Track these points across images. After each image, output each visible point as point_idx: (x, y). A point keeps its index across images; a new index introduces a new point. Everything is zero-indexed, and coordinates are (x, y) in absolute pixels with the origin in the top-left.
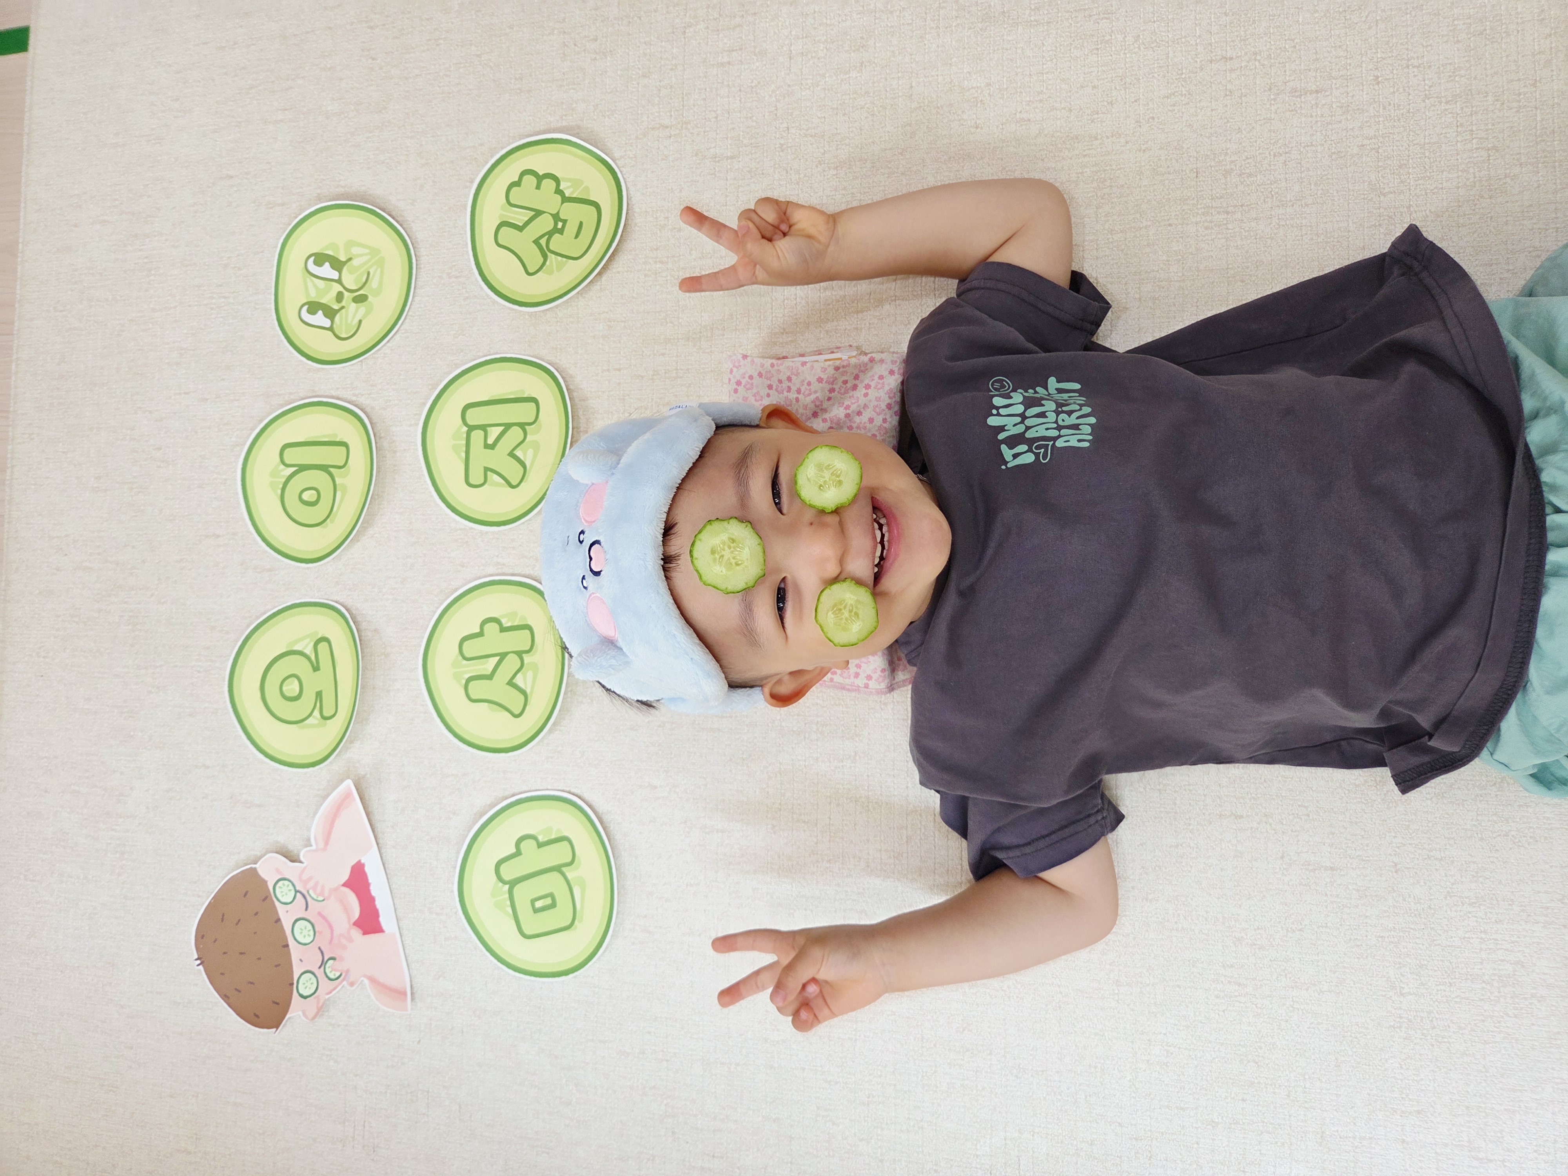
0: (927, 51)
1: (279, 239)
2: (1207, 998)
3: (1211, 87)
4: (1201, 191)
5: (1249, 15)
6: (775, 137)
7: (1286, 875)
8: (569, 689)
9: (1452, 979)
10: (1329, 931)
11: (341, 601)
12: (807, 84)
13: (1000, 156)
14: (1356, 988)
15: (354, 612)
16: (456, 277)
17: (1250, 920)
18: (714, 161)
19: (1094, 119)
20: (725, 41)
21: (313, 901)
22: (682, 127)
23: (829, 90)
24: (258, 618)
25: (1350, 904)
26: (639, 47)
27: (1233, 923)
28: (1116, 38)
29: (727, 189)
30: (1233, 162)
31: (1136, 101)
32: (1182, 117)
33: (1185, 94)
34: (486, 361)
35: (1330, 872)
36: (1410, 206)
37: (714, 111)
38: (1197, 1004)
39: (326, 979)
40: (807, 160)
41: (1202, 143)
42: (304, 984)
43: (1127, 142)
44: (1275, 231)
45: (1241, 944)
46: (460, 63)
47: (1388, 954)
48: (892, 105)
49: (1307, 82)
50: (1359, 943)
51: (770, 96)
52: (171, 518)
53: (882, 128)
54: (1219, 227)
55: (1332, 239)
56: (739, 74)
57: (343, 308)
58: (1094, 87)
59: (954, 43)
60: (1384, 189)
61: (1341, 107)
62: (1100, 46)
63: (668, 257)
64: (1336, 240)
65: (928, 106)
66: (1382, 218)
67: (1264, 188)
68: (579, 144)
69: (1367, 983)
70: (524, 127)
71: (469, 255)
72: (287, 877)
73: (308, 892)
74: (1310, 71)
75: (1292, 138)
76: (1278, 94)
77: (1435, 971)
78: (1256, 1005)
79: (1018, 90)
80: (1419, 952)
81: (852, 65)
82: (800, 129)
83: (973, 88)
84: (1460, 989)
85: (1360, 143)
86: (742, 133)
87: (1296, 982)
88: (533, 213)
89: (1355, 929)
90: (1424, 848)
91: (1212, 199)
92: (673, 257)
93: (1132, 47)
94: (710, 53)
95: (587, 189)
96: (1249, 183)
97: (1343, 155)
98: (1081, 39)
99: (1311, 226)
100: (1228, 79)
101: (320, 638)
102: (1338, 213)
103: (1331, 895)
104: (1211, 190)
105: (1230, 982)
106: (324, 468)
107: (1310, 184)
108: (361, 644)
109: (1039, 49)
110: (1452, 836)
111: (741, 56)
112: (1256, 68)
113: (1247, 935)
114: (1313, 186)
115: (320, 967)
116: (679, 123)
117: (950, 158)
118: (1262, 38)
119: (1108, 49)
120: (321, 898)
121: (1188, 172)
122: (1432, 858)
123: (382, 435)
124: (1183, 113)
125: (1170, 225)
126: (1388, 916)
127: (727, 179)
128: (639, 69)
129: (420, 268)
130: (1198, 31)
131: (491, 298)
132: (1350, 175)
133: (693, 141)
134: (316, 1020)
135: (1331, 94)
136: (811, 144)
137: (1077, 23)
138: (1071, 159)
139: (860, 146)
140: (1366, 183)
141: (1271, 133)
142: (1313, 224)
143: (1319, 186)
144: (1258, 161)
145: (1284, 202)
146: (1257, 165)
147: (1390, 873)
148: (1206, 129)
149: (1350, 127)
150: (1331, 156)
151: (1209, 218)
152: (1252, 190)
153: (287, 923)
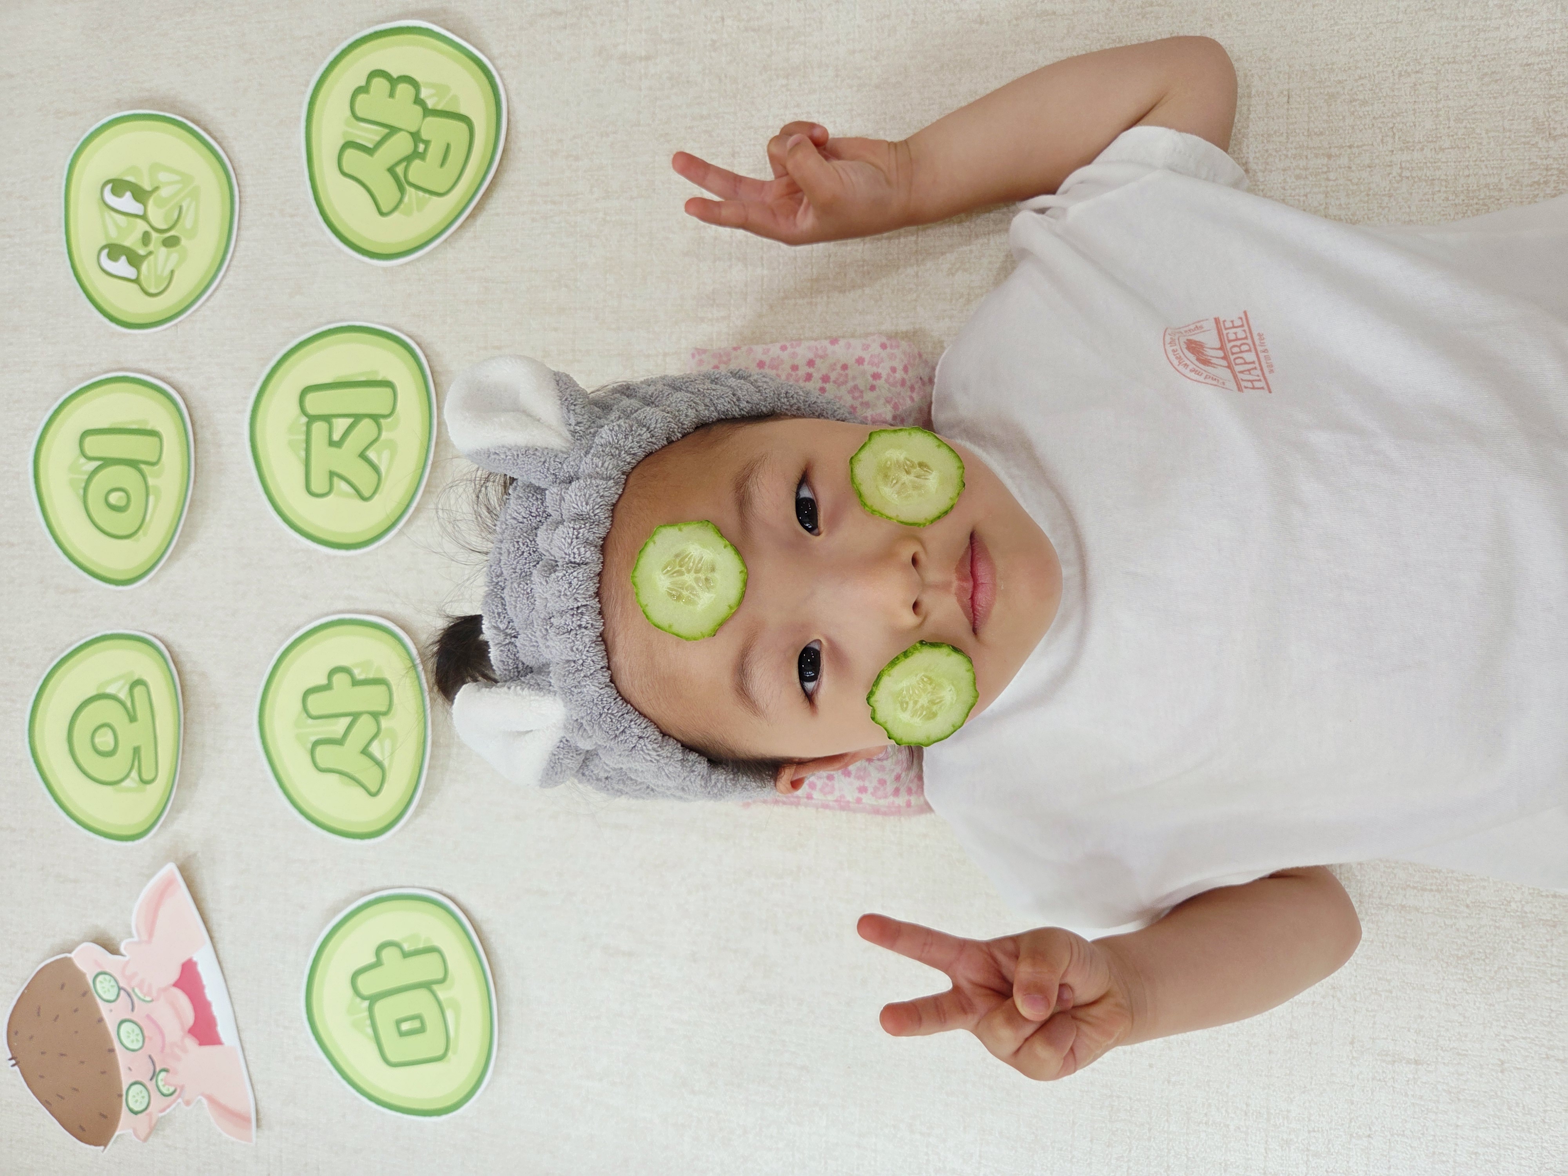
1: (65, 159)
4: (1292, 124)
6: (705, 31)
7: (1355, 1066)
10: (1406, 1140)
11: (160, 634)
15: (174, 649)
16: (291, 216)
17: (1303, 1119)
18: (622, 63)
21: (139, 1001)
22: (580, 14)
24: (62, 650)
25: (1437, 1108)
27: (1281, 1121)
29: (639, 103)
30: (1340, 82)
35: (1413, 1066)
39: (159, 1093)
40: (747, 65)
41: (1297, 53)
42: (134, 1096)
44: (1396, 185)
50: (1444, 1159)
53: (850, 20)
54: (1316, 176)
55: (1475, 201)
60: (1555, 129)
66: (1549, 173)
67: (1383, 122)
71: (305, 186)
72: (108, 970)
73: (133, 991)
75: (1426, 50)
85: (1525, 62)
86: (660, 24)
89: (1441, 1141)
90: (1543, 1045)
91: (1308, 136)
96: (1361, 114)
97: (1498, 77)
99: (1446, 180)
102: (1486, 163)
103: (1413, 1096)
104: (1309, 122)
107: (1449, 120)
114: (1452, 123)
115: (151, 1079)
116: (576, 8)
120: (148, 999)
123: (201, 421)
124: (1273, 8)
126: (1487, 1128)
127: (640, 89)
129: (245, 201)
131: (335, 245)
132: (1508, 108)
133: (595, 34)
134: (151, 1139)
136: (753, 42)
139: (819, 46)
140: (1530, 121)
141: (1397, 43)
142: (1449, 178)
143: (1462, 123)
144: (1377, 82)
145: (1410, 144)
146: (1374, 88)
147: (1493, 1073)
148: (1305, 33)
149: (1512, 36)
150: (1482, 79)
151: (1302, 163)
152: (1365, 125)
153: (110, 1023)
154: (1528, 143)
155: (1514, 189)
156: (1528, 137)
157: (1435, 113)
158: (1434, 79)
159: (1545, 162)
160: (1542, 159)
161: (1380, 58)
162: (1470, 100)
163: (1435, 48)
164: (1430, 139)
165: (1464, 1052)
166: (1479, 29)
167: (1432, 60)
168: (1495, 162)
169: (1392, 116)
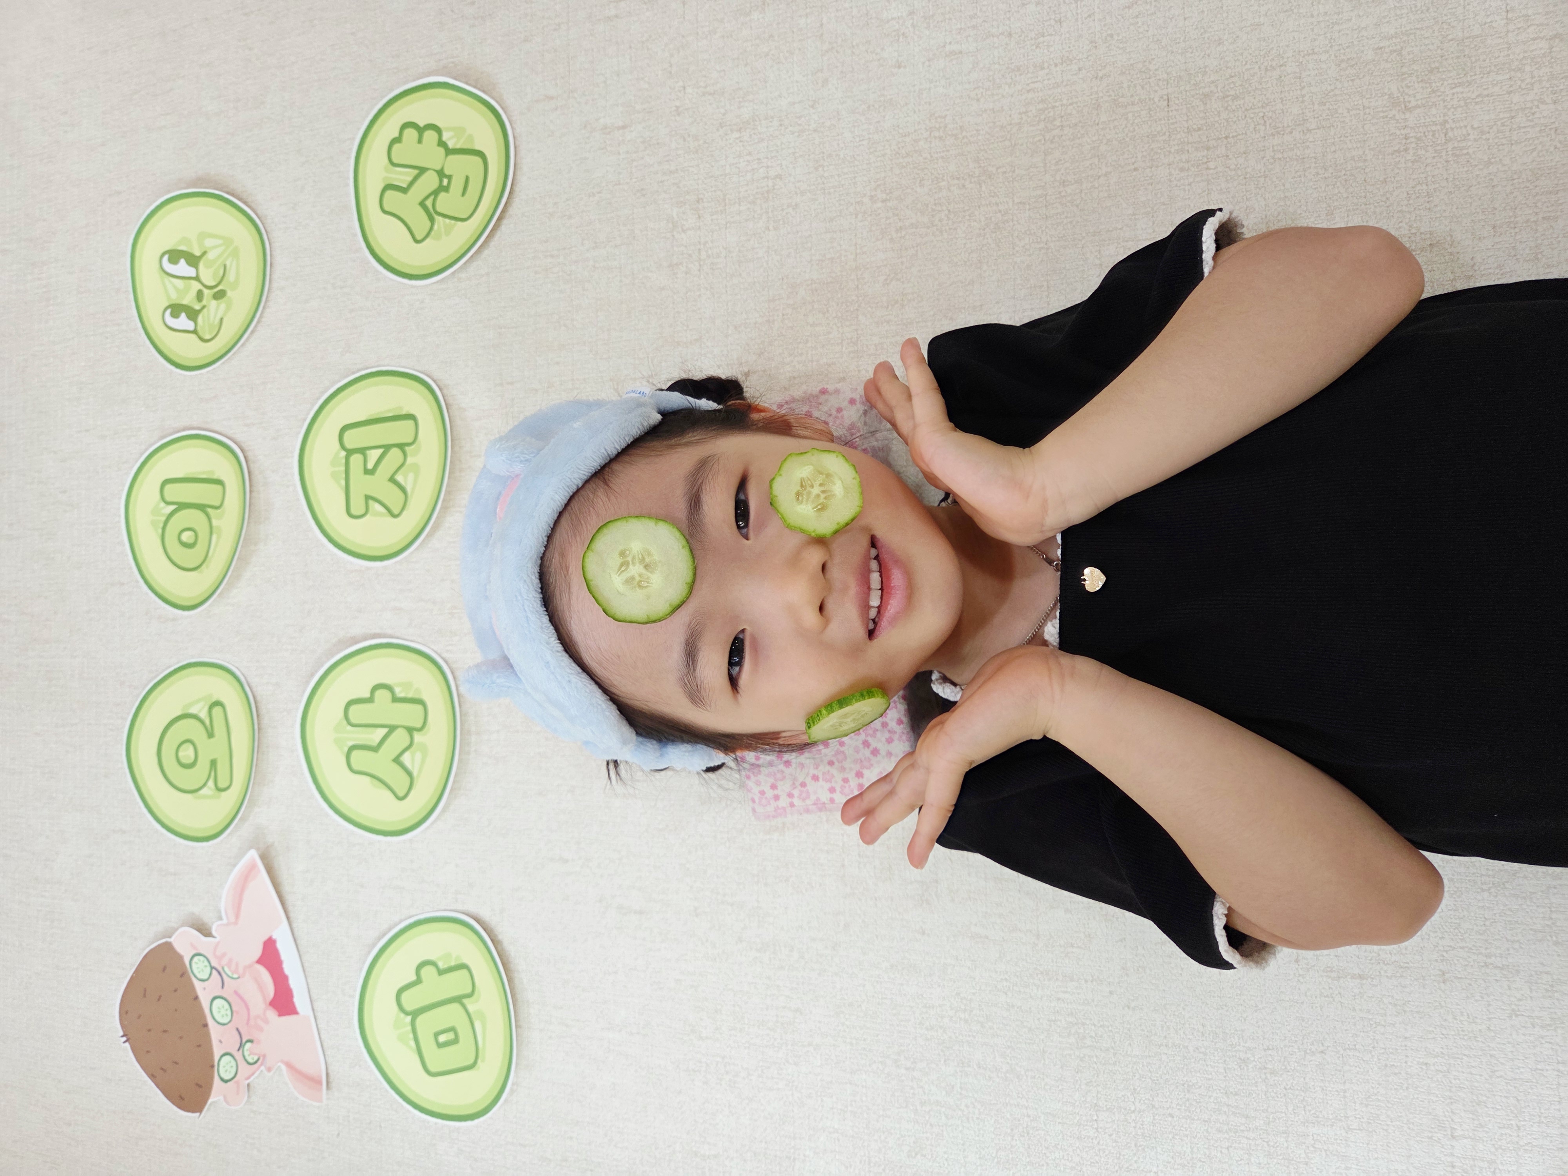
2: (1207, 1132)
4: (1173, 124)
6: (670, 99)
7: (1302, 983)
9: (1520, 1121)
10: (1358, 1054)
11: (235, 661)
14: (1394, 1126)
15: (248, 673)
17: (1258, 1037)
19: (1039, 43)
21: (229, 979)
23: (728, 37)
24: (159, 674)
25: (1385, 1021)
27: (1237, 1040)
29: (619, 165)
30: (1213, 82)
32: (1147, 31)
35: (1358, 981)
36: (1446, 122)
38: (1194, 1138)
39: (245, 1063)
40: (706, 124)
41: (1173, 62)
42: (224, 1067)
43: (1080, 69)
44: (1270, 167)
45: (1247, 1066)
47: (1434, 1085)
48: (800, 49)
50: (1397, 1071)
51: (663, 51)
55: (1344, 172)
60: (1410, 102)
64: (1348, 173)
66: (1408, 141)
67: (1254, 113)
69: (1408, 1121)
72: (202, 952)
73: (224, 970)
75: (1287, 46)
77: (1498, 1109)
78: (1267, 1142)
79: (947, 16)
80: (1476, 1084)
83: (893, 19)
84: (1531, 1135)
85: (1376, 47)
87: (1317, 1117)
89: (1392, 1053)
90: (1481, 953)
91: (1188, 132)
92: (564, 249)
94: (596, 6)
96: (1234, 107)
97: (1353, 62)
101: (214, 702)
102: (1350, 138)
103: (1360, 1010)
104: (1187, 121)
105: (1234, 1113)
106: (202, 508)
107: (1313, 104)
108: (255, 705)
110: (1516, 939)
113: (1254, 1056)
114: (1316, 106)
115: (239, 1050)
117: (869, 107)
120: (235, 976)
121: (1156, 100)
122: (1491, 966)
125: (1136, 169)
126: (1434, 1038)
127: (619, 154)
132: (1365, 88)
136: (710, 104)
138: (1012, 96)
140: (1387, 97)
141: (1262, 42)
142: (1318, 155)
143: (1325, 105)
144: (1246, 78)
145: (1280, 129)
146: (1244, 84)
147: (1436, 984)
148: (1179, 43)
150: (1340, 65)
151: (1184, 157)
152: (1238, 117)
153: (205, 1001)
154: (1387, 117)
155: (1378, 159)
156: (1386, 111)
157: (1301, 99)
159: (1403, 132)
160: (1400, 130)
161: (1246, 58)
162: (1330, 85)
163: (1295, 43)
164: (1298, 123)
165: (1406, 965)
166: (1332, 23)
167: (1294, 54)
168: (1358, 136)
169: (1263, 107)
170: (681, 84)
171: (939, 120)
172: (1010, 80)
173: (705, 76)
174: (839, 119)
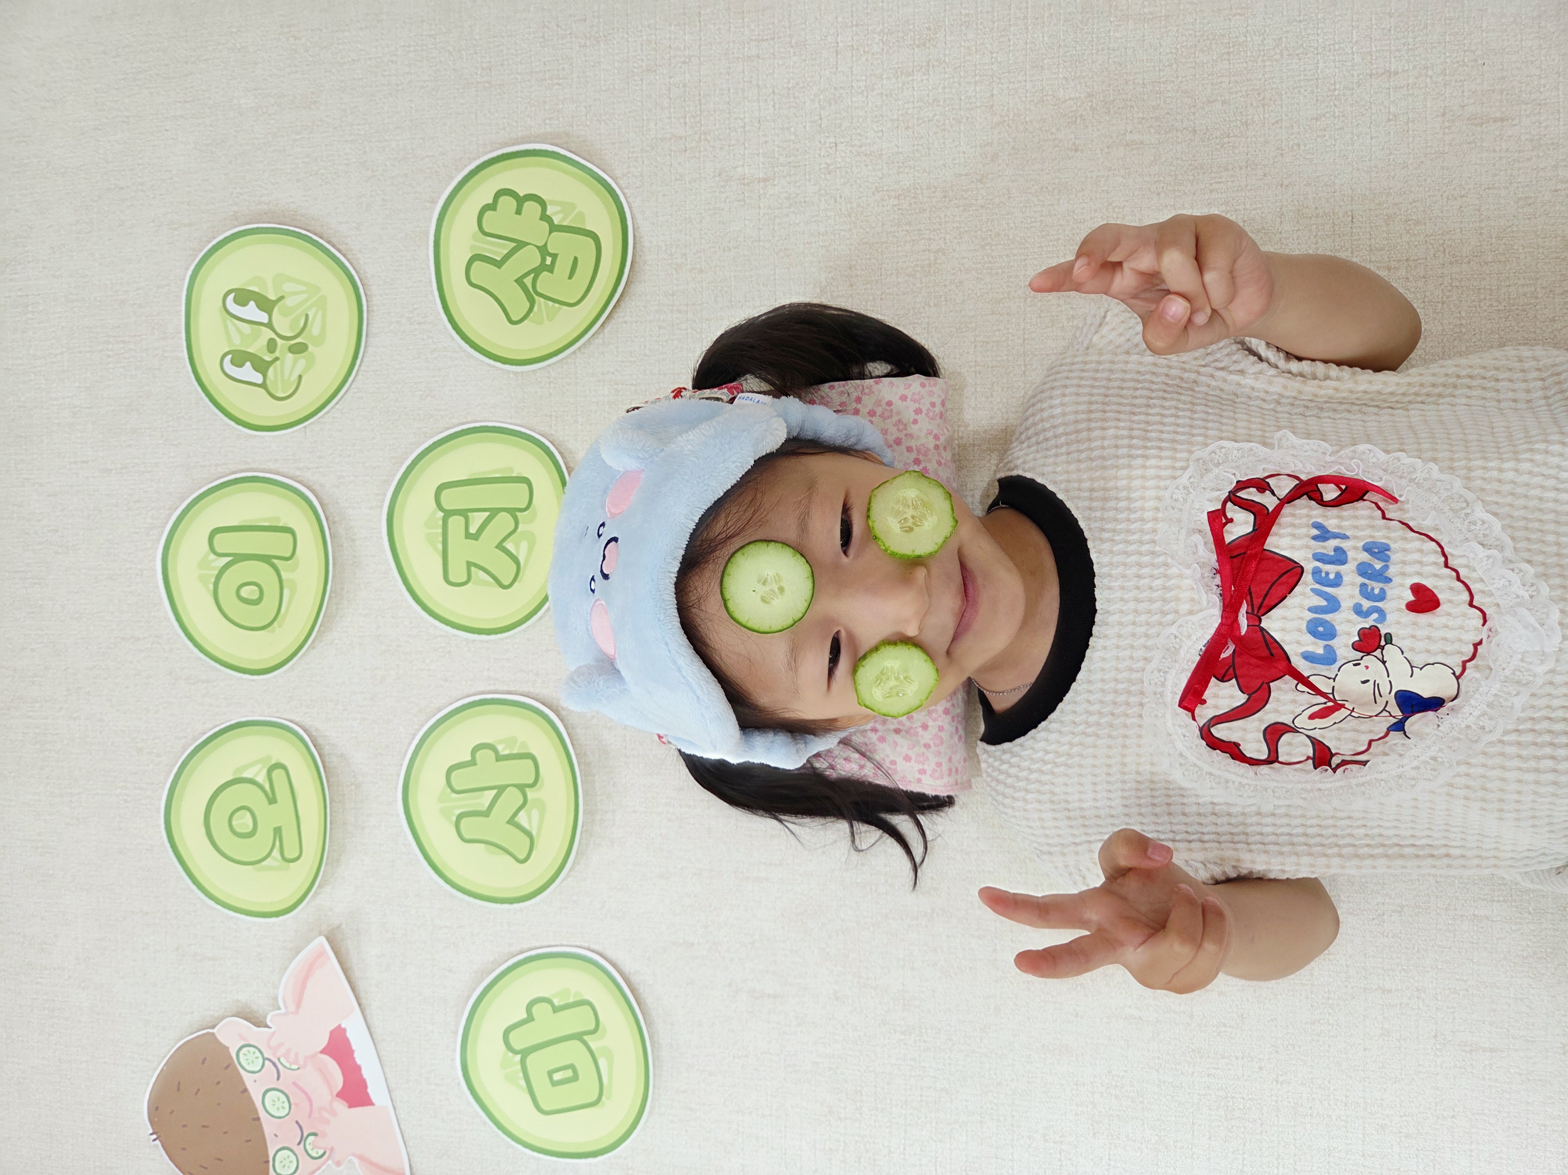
0: (1012, 48)
1: (187, 269)
3: (1370, 108)
5: (1419, 18)
6: (820, 155)
8: (584, 829)
11: (297, 720)
12: (859, 87)
13: (1105, 188)
15: (314, 734)
16: (419, 324)
18: (741, 184)
19: (1224, 144)
20: (752, 27)
21: (286, 1070)
22: (700, 138)
23: (887, 95)
24: (196, 740)
26: (641, 31)
28: (1252, 40)
29: (759, 220)
30: (1396, 204)
31: (1277, 122)
33: (1339, 116)
34: (462, 430)
37: (741, 119)
39: (308, 1157)
40: (860, 186)
42: (282, 1160)
44: (1448, 293)
46: (409, 46)
48: (968, 118)
49: (1491, 107)
51: (813, 100)
52: (77, 616)
53: (956, 147)
56: (771, 71)
57: (277, 359)
58: (1224, 102)
59: (1046, 38)
61: (1532, 140)
62: (1232, 50)
63: (687, 305)
65: (1013, 120)
67: (1434, 240)
68: (570, 159)
70: (497, 133)
71: (434, 296)
72: (252, 1042)
73: (279, 1060)
74: (1494, 92)
75: (1470, 178)
76: (1453, 121)
79: (1128, 103)
81: (916, 63)
82: (851, 145)
83: (1070, 99)
85: (1553, 188)
86: (776, 149)
88: (514, 244)
89: (1515, 1117)
92: (694, 304)
93: (1272, 52)
94: (734, 42)
95: (581, 215)
96: (1416, 232)
97: (1531, 201)
98: (1208, 39)
99: (1490, 290)
100: (1392, 98)
101: (274, 764)
104: (1370, 239)
106: (266, 559)
107: (1491, 237)
108: (325, 771)
109: (1155, 50)
111: (774, 48)
112: (1426, 86)
114: (1494, 240)
115: (299, 1144)
116: (696, 133)
117: (1042, 188)
118: (1435, 47)
119: (1242, 54)
120: (294, 1066)
121: (1340, 214)
123: (336, 519)
124: (1336, 140)
127: (760, 208)
128: (642, 60)
129: (373, 311)
130: (1354, 35)
131: (465, 351)
133: (715, 156)
135: (1520, 122)
136: (866, 166)
137: (1204, 18)
138: (1194, 194)
139: (927, 170)
141: (1445, 171)
142: (1493, 288)
143: (1501, 240)
144: (1428, 204)
145: (1458, 258)
146: (1426, 210)
147: (1557, 1056)
149: (1542, 166)
153: (255, 1094)
158: (1477, 202)
161: (1429, 184)
163: (1477, 176)
169: (1442, 234)
170: (832, 140)
171: (1116, 210)
172: (1191, 178)
173: (860, 134)
174: (1009, 198)
